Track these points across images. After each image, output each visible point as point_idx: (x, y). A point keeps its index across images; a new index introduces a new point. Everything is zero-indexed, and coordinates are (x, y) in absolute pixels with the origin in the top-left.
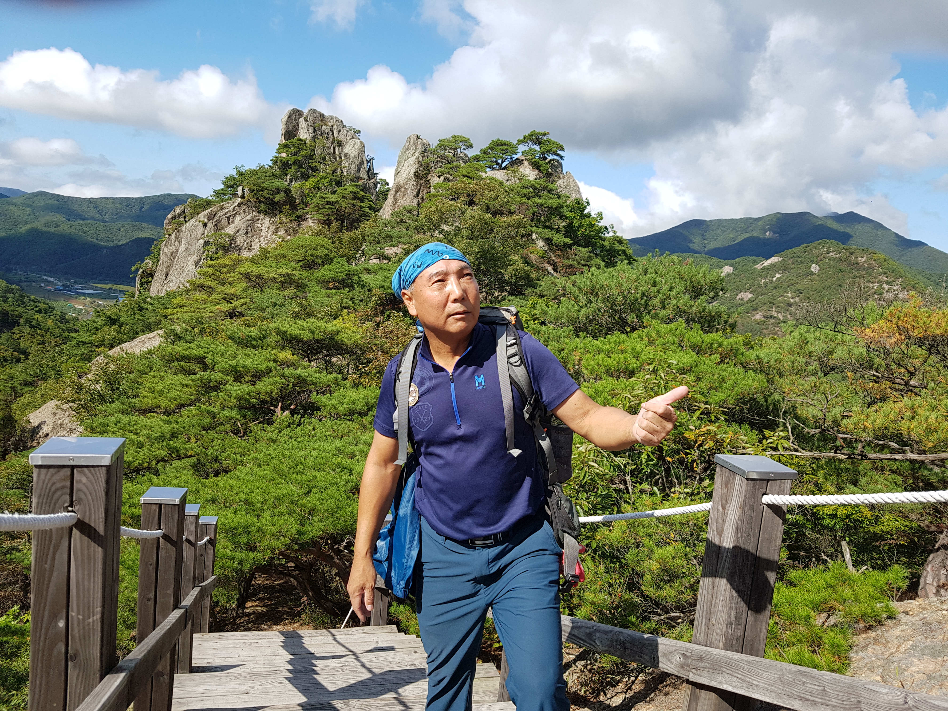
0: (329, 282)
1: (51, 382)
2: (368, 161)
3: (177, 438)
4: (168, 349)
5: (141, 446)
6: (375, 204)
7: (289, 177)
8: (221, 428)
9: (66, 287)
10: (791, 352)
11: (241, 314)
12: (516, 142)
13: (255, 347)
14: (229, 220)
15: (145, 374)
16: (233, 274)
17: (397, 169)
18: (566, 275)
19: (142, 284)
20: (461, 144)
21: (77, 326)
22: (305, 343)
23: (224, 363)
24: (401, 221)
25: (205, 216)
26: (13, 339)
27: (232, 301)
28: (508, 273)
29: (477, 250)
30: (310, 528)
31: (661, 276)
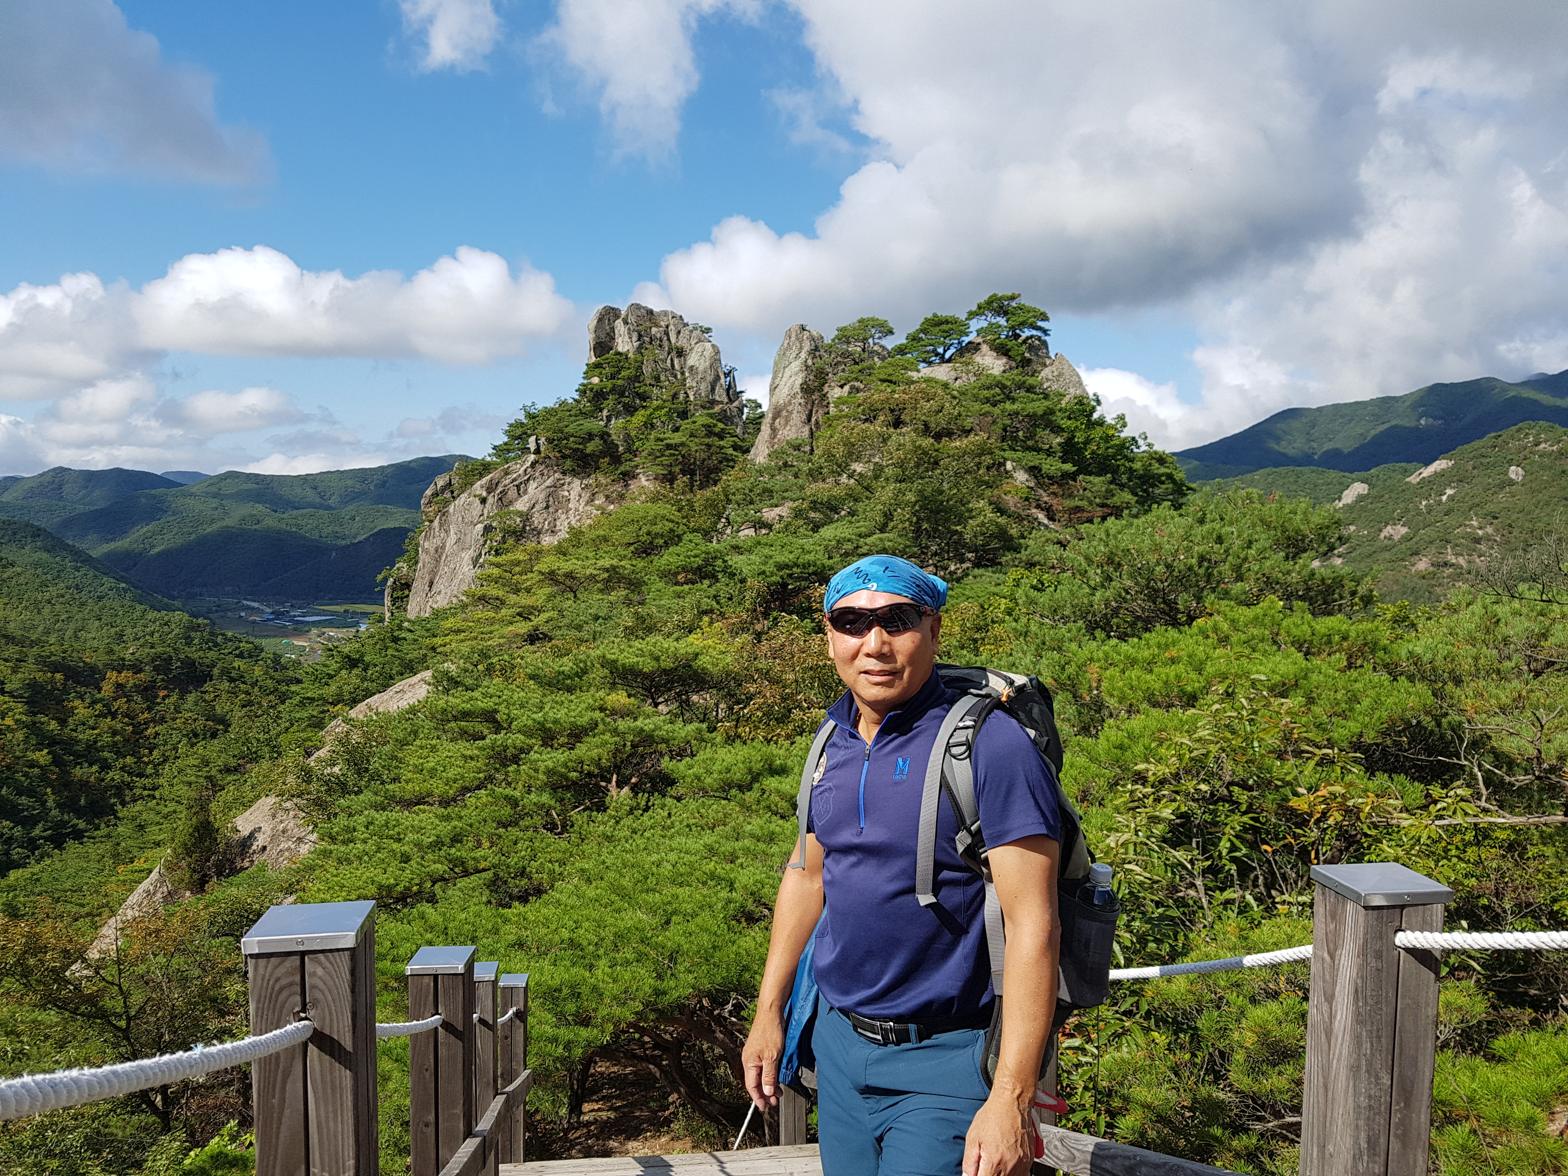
0: (678, 573)
1: (265, 764)
2: (727, 375)
3: (461, 842)
4: (440, 702)
5: (406, 859)
6: (743, 440)
7: (605, 413)
8: (527, 822)
9: (278, 615)
10: (1472, 641)
11: (548, 638)
12: (966, 316)
13: (570, 690)
14: (519, 490)
15: (407, 744)
16: (530, 575)
17: (773, 382)
18: (1069, 524)
19: (394, 600)
20: (873, 331)
21: (300, 674)
22: (646, 676)
23: (525, 718)
24: (786, 464)
25: (482, 487)
26: (204, 701)
27: (532, 617)
28: (969, 531)
29: (913, 499)
30: (672, 983)
31: (1231, 524)
